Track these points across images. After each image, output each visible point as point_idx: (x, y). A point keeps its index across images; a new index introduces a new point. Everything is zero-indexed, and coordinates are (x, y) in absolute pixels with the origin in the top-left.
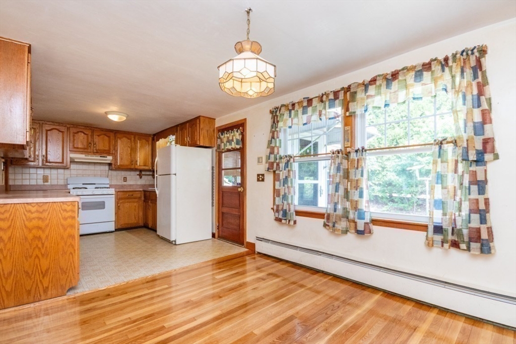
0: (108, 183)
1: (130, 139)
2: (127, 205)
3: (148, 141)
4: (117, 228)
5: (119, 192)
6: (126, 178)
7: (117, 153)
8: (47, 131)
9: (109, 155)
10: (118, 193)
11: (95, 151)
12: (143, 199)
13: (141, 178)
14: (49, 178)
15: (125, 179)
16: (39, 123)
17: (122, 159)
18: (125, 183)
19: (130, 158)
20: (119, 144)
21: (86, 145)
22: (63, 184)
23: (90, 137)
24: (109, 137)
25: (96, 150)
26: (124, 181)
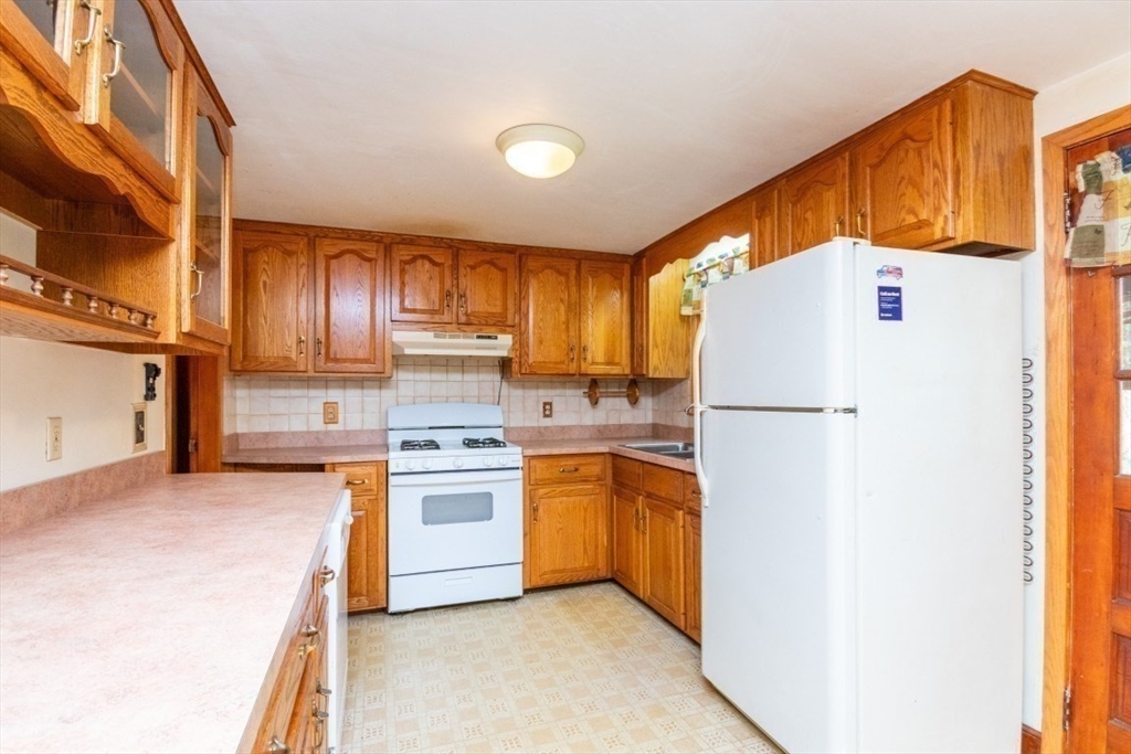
0: (501, 423)
1: (567, 275)
2: (559, 503)
3: (617, 277)
4: (528, 586)
5: (533, 457)
6: (550, 404)
7: (527, 322)
8: (329, 258)
9: (504, 332)
10: (533, 462)
11: (463, 319)
12: (609, 480)
13: (595, 402)
14: (341, 410)
15: (548, 409)
16: (307, 235)
17: (541, 342)
18: (547, 422)
19: (564, 337)
20: (531, 291)
21: (437, 301)
22: (377, 428)
23: (447, 273)
24: (503, 270)
25: (466, 314)
26: (546, 416)
